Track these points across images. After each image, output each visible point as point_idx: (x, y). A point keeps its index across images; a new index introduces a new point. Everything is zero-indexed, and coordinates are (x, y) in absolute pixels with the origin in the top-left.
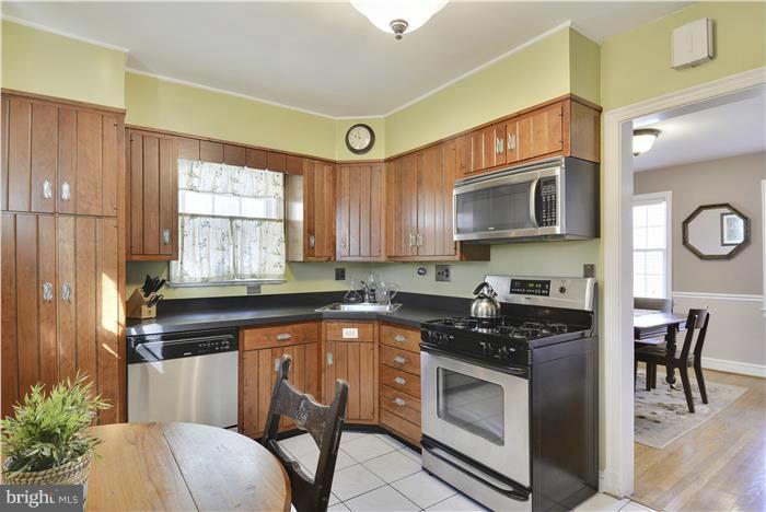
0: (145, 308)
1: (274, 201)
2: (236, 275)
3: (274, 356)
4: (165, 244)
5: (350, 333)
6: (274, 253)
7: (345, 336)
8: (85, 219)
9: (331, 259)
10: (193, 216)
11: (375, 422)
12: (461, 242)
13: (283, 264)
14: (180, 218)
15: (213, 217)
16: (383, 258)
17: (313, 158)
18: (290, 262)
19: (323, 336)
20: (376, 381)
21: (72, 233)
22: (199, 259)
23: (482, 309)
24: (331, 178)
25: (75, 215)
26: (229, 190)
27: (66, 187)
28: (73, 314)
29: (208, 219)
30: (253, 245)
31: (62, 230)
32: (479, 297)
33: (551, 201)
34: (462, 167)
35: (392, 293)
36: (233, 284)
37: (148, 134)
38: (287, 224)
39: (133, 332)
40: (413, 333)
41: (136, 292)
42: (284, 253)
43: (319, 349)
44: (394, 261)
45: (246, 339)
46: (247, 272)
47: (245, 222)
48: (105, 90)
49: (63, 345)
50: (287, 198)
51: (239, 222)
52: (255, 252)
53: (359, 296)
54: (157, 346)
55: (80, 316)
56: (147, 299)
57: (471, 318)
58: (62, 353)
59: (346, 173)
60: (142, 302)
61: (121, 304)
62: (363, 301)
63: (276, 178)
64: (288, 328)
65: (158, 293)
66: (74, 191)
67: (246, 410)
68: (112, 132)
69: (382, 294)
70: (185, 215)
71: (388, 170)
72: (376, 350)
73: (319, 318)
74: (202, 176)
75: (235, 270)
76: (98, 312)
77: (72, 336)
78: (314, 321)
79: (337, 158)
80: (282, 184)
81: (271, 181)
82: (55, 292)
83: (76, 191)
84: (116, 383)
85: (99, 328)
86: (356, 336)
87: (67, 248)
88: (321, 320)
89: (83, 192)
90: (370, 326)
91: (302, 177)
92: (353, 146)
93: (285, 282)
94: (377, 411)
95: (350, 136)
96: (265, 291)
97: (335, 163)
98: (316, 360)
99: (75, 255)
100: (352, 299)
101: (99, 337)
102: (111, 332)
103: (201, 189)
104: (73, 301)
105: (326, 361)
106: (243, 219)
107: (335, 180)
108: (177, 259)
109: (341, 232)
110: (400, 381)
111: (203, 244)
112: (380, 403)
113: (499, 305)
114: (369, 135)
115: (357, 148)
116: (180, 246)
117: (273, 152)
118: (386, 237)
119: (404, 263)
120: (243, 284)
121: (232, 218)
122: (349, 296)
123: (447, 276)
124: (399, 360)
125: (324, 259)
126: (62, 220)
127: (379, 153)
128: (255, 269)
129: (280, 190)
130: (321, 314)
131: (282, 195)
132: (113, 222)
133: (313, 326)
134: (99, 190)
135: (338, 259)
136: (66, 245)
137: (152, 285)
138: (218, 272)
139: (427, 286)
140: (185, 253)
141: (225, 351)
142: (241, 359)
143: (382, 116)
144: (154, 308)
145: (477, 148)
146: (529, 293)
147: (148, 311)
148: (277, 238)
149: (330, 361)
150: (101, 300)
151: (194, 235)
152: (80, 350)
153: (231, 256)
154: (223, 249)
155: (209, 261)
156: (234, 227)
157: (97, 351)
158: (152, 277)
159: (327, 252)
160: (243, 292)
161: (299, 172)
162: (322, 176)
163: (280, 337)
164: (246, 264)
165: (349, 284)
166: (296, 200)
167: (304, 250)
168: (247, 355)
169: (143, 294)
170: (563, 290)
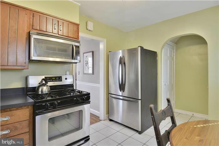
146: (54, 81)
170: (66, 79)
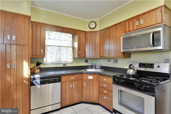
0: (36, 70)
1: (70, 42)
2: (60, 61)
3: (70, 83)
4: (42, 53)
5: (90, 77)
6: (70, 56)
7: (89, 78)
8: (19, 46)
9: (85, 57)
10: (49, 46)
11: (97, 102)
12: (123, 52)
13: (72, 58)
14: (46, 46)
15: (55, 46)
16: (99, 57)
17: (80, 31)
18: (74, 58)
19: (83, 78)
20: (98, 91)
21: (15, 50)
22: (51, 57)
23: (131, 72)
24: (85, 36)
25: (17, 45)
26: (59, 39)
27: (14, 37)
28: (16, 72)
29: (53, 47)
30: (64, 53)
31: (13, 48)
32: (130, 68)
33: (158, 39)
34: (124, 31)
35: (101, 66)
36: (59, 64)
37: (37, 24)
38: (73, 48)
39: (32, 77)
40: (109, 78)
41: (34, 66)
42: (72, 55)
43: (82, 82)
44: (102, 58)
45: (63, 79)
46: (63, 60)
47: (63, 47)
48: (25, 11)
49: (12, 81)
50: (73, 41)
51: (61, 47)
52: (65, 55)
53: (92, 67)
54: (38, 81)
55: (17, 72)
56: (37, 68)
57: (127, 74)
58: (12, 83)
59: (89, 34)
60: (36, 69)
61: (29, 69)
62: (93, 68)
63: (71, 36)
64: (74, 76)
65: (40, 66)
66: (16, 38)
67: (63, 98)
68: (27, 22)
69: (98, 67)
70: (47, 45)
71: (100, 33)
72: (98, 82)
73: (82, 73)
74: (52, 36)
75: (60, 60)
76: (23, 72)
77: (15, 78)
78: (80, 74)
79: (86, 30)
80: (72, 37)
81: (69, 36)
82: (11, 66)
83: (17, 38)
84: (27, 91)
85: (23, 76)
86: (92, 78)
87: (14, 54)
88: (82, 74)
89: (19, 38)
90: (96, 76)
91: (77, 36)
92: (91, 27)
93: (72, 63)
94: (98, 99)
95: (90, 25)
96: (68, 65)
97: (86, 32)
98: (81, 85)
99: (16, 56)
100: (90, 68)
101: (23, 78)
102: (26, 77)
103: (51, 39)
104: (16, 69)
105: (84, 85)
106: (62, 46)
107: (86, 36)
108: (45, 57)
109: (87, 50)
110: (105, 92)
111: (52, 53)
112: (99, 97)
113: (136, 71)
114: (95, 24)
115: (92, 28)
116: (46, 53)
117: (70, 29)
118: (100, 51)
119: (104, 58)
120: (62, 64)
121: (59, 46)
122: (89, 67)
123: (117, 62)
124: (105, 86)
125: (83, 57)
126: (12, 46)
127: (97, 29)
128: (65, 60)
129: (71, 39)
130: (82, 72)
131: (72, 40)
132: (27, 47)
133: (80, 75)
134: (23, 38)
135: (86, 57)
136: (14, 53)
137: (38, 64)
138: (56, 60)
139: (111, 64)
140: (47, 55)
141: (57, 82)
142: (61, 85)
143: (99, 19)
144: (39, 70)
145: (129, 25)
146: (146, 67)
147: (37, 71)
148: (71, 52)
149: (85, 85)
150: (23, 68)
151: (49, 51)
152: (17, 82)
153: (59, 56)
154: (57, 55)
155: (53, 58)
156: (60, 49)
157: (22, 82)
158: (38, 62)
159: (83, 55)
160: (62, 66)
161: (77, 34)
162: (82, 35)
163: (72, 78)
164: (63, 58)
165: (89, 64)
166: (75, 42)
167: (78, 55)
168: (63, 83)
169: (36, 66)
170: (159, 67)
